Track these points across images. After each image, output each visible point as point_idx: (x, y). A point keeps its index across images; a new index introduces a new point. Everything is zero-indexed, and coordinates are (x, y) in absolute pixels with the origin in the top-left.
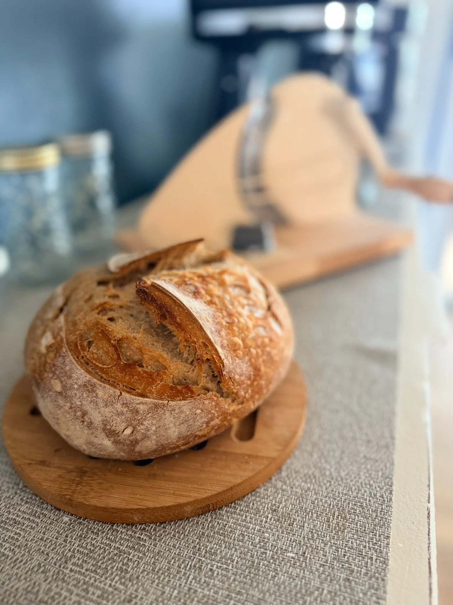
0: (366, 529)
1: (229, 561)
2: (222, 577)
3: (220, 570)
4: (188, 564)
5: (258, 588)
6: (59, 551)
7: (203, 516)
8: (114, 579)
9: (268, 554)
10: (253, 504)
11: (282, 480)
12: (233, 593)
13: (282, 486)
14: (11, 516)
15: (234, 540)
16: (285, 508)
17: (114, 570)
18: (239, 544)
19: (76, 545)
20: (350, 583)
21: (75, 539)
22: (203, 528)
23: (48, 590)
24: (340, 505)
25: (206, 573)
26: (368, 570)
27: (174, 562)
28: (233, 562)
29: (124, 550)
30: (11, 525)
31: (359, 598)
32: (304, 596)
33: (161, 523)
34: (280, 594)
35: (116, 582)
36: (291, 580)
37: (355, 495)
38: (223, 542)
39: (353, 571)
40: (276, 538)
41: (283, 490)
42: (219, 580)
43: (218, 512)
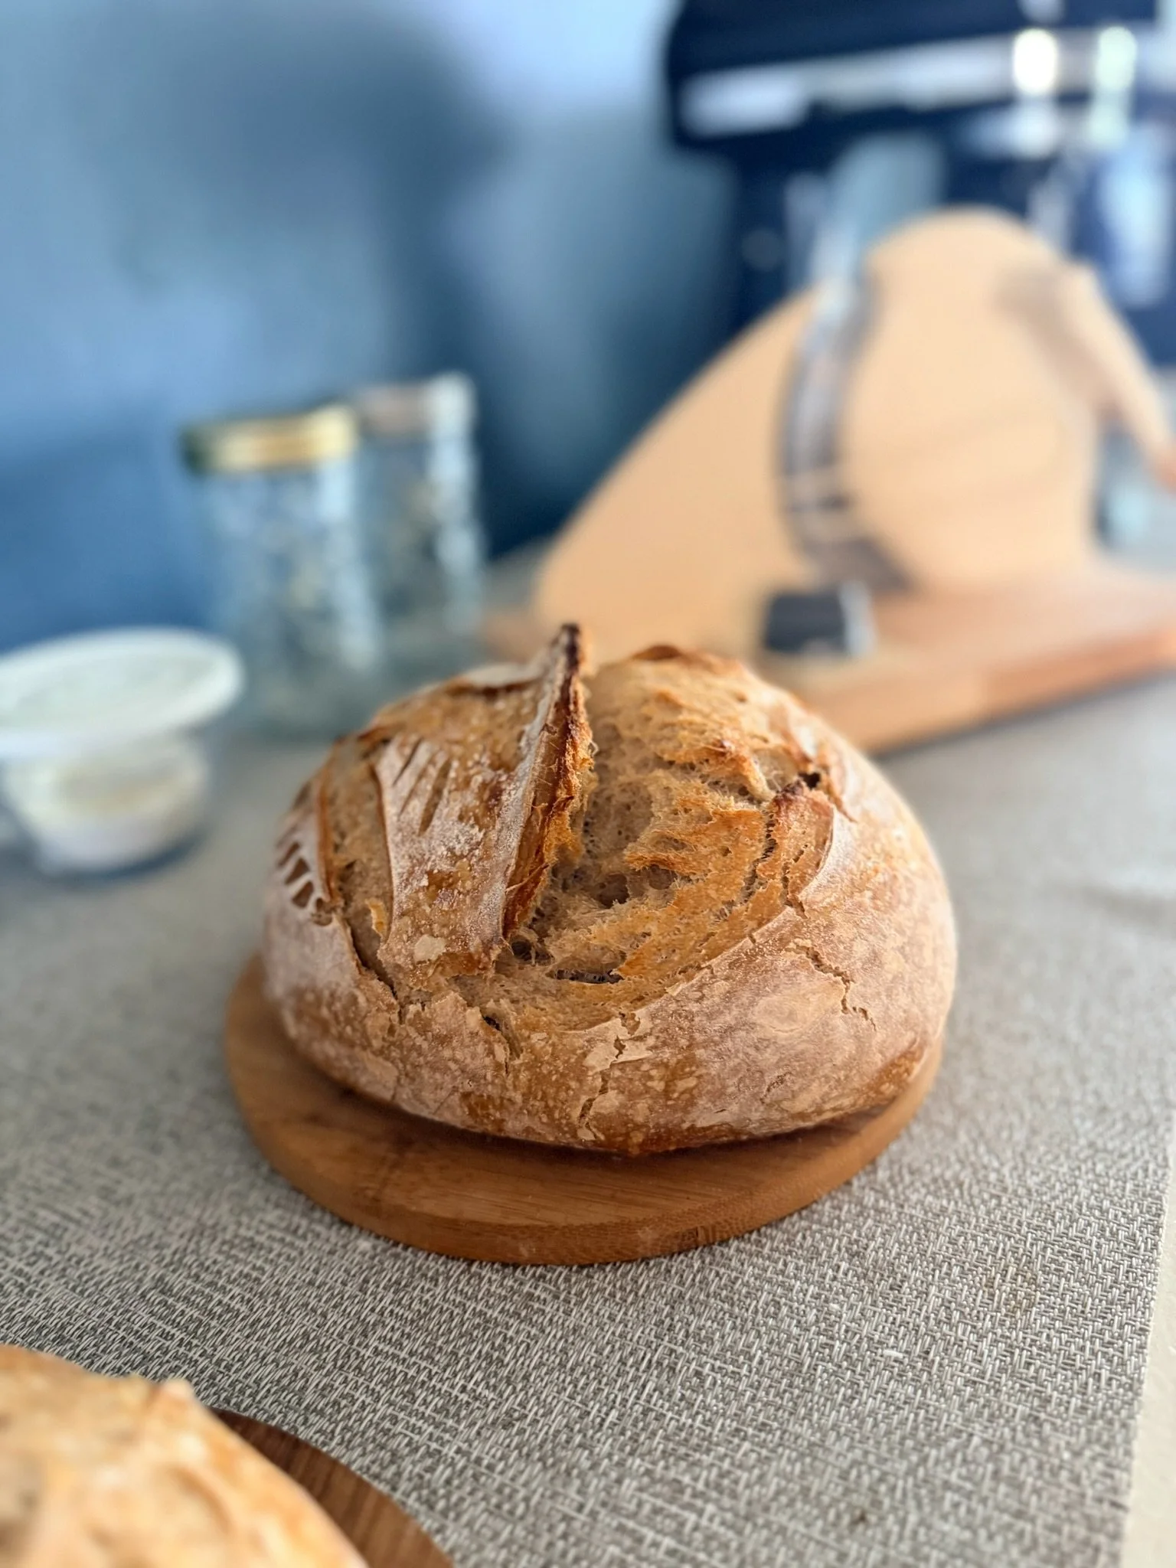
0: (1088, 1310)
1: (742, 1357)
2: (723, 1390)
3: (719, 1376)
4: (643, 1358)
5: (810, 1421)
6: (348, 1310)
7: (682, 1257)
8: (472, 1376)
9: (836, 1349)
10: (804, 1238)
11: (878, 1187)
12: (749, 1426)
13: (877, 1201)
14: (243, 1232)
15: (756, 1312)
16: (881, 1250)
17: (472, 1358)
18: (765, 1324)
19: (387, 1300)
20: (1041, 1426)
21: (384, 1288)
22: (681, 1283)
23: (323, 1389)
24: (1021, 1251)
25: (688, 1379)
26: (1088, 1402)
27: (612, 1351)
28: (751, 1359)
29: (496, 1319)
30: (243, 1250)
31: (1062, 1461)
32: (923, 1445)
33: (582, 1267)
34: (862, 1436)
35: (477, 1384)
36: (892, 1408)
37: (1062, 1230)
38: (727, 1315)
39: (1049, 1401)
40: (858, 1314)
41: (878, 1211)
42: (716, 1397)
43: (717, 1249)
